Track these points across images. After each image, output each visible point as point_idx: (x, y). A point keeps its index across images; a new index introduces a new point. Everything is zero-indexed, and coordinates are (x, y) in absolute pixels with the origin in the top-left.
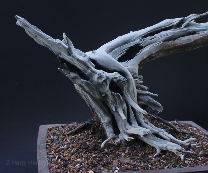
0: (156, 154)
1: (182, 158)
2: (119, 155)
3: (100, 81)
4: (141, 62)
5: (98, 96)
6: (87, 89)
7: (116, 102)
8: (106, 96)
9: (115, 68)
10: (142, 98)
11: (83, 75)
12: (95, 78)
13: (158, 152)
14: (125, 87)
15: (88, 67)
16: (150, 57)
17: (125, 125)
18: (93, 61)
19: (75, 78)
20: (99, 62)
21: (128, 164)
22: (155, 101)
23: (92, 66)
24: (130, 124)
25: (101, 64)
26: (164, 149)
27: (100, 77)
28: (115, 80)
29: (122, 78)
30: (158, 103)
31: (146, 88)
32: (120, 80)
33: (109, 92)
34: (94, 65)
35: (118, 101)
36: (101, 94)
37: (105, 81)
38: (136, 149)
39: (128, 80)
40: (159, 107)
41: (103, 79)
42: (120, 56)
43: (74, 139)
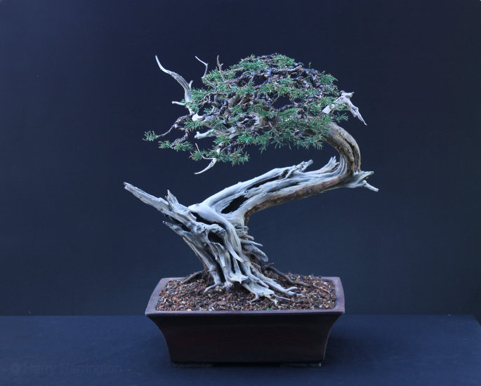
0: (254, 300)
1: (276, 303)
2: (220, 300)
3: (200, 232)
4: (247, 213)
5: (200, 246)
6: (190, 239)
7: (217, 251)
8: (207, 245)
9: (215, 220)
10: (247, 247)
11: (184, 227)
12: (195, 229)
13: (257, 297)
14: (225, 238)
15: (189, 220)
16: (255, 208)
17: (229, 273)
18: (195, 214)
19: (177, 230)
20: (201, 215)
21: (224, 306)
22: (259, 250)
23: (193, 219)
24: (234, 272)
25: (203, 217)
26: (261, 295)
27: (199, 229)
28: (214, 231)
29: (221, 229)
30: (262, 253)
31: (252, 238)
32: (218, 231)
33: (209, 242)
34: (195, 218)
35: (219, 250)
36: (203, 243)
37: (204, 232)
38: (237, 295)
39: (227, 231)
40: (263, 256)
41: (202, 230)
42: (224, 208)
43: (186, 287)
